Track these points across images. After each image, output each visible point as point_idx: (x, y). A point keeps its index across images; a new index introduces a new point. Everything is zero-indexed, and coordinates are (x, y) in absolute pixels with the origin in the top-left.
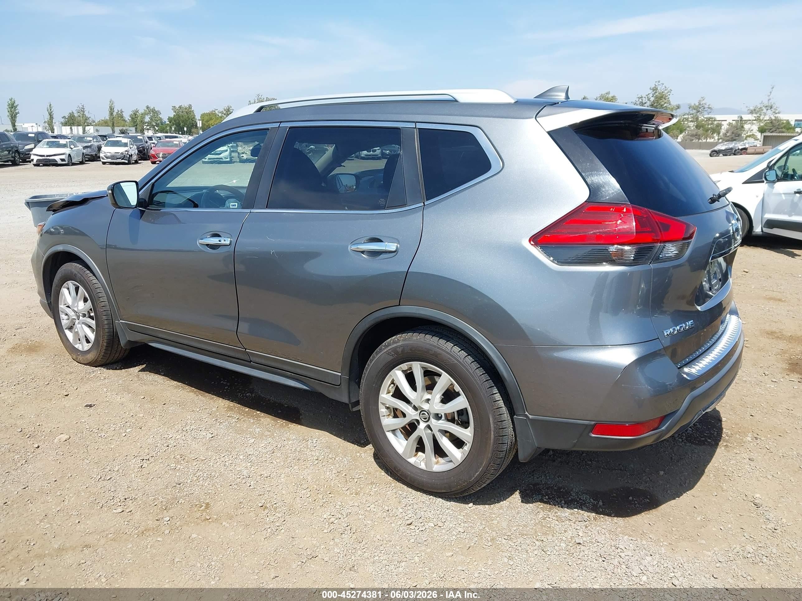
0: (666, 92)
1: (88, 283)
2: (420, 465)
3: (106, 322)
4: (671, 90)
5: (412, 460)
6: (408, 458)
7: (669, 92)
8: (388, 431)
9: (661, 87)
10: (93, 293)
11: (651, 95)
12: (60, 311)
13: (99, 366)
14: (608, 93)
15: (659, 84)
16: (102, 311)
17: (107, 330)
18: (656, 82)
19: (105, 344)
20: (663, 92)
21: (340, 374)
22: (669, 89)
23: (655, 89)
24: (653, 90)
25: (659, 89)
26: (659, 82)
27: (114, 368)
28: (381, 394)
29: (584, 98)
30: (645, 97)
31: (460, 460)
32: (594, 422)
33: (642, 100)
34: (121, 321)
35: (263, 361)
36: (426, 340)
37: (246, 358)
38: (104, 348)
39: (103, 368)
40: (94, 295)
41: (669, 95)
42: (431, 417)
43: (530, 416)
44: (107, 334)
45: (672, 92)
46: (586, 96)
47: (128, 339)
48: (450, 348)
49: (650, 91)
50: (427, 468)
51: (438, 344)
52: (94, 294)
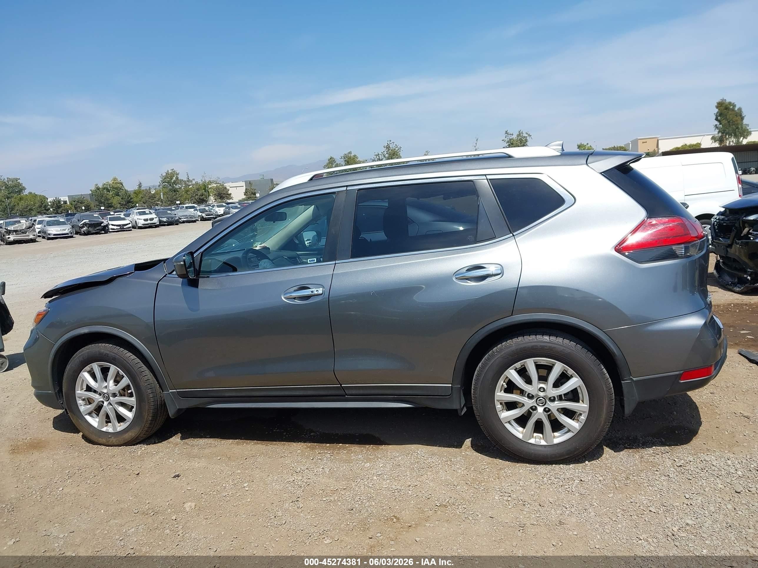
0: (397, 149)
1: (125, 360)
2: (540, 443)
3: (151, 396)
4: (400, 147)
5: (532, 441)
6: (528, 440)
7: (399, 149)
8: (506, 423)
9: (392, 145)
10: (133, 369)
11: (385, 153)
12: (77, 398)
13: (137, 444)
14: (350, 153)
15: (390, 142)
16: (146, 385)
17: (152, 404)
18: (388, 141)
19: (150, 418)
20: (394, 149)
21: (450, 385)
22: (399, 147)
23: (388, 147)
24: (387, 148)
25: (391, 147)
26: (390, 141)
27: (153, 442)
28: (497, 393)
29: (331, 158)
30: (381, 154)
31: (578, 428)
32: (683, 371)
33: (379, 157)
34: (170, 391)
35: (361, 392)
36: (538, 339)
37: (342, 392)
38: (149, 422)
39: (142, 445)
40: (134, 370)
41: (400, 151)
42: (547, 401)
43: (634, 379)
44: (152, 407)
45: (401, 149)
46: (332, 156)
47: (178, 408)
48: (561, 342)
49: (384, 149)
50: (547, 443)
51: (550, 341)
52: (136, 370)
